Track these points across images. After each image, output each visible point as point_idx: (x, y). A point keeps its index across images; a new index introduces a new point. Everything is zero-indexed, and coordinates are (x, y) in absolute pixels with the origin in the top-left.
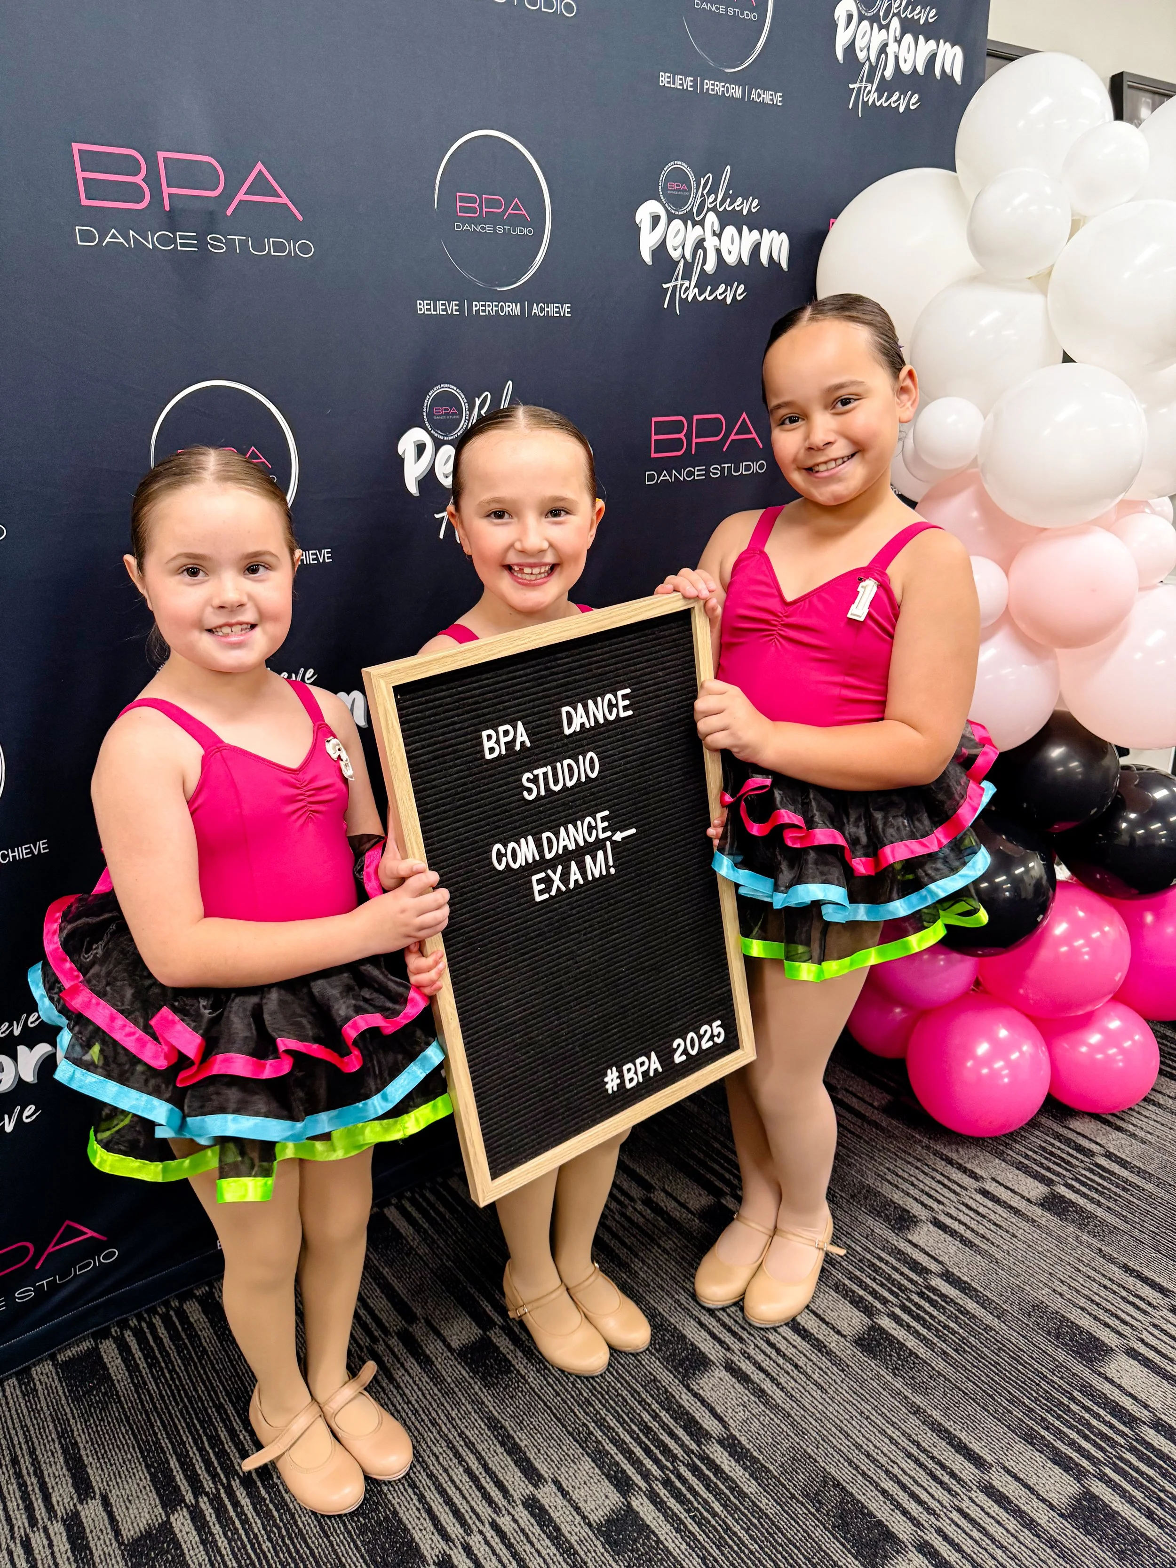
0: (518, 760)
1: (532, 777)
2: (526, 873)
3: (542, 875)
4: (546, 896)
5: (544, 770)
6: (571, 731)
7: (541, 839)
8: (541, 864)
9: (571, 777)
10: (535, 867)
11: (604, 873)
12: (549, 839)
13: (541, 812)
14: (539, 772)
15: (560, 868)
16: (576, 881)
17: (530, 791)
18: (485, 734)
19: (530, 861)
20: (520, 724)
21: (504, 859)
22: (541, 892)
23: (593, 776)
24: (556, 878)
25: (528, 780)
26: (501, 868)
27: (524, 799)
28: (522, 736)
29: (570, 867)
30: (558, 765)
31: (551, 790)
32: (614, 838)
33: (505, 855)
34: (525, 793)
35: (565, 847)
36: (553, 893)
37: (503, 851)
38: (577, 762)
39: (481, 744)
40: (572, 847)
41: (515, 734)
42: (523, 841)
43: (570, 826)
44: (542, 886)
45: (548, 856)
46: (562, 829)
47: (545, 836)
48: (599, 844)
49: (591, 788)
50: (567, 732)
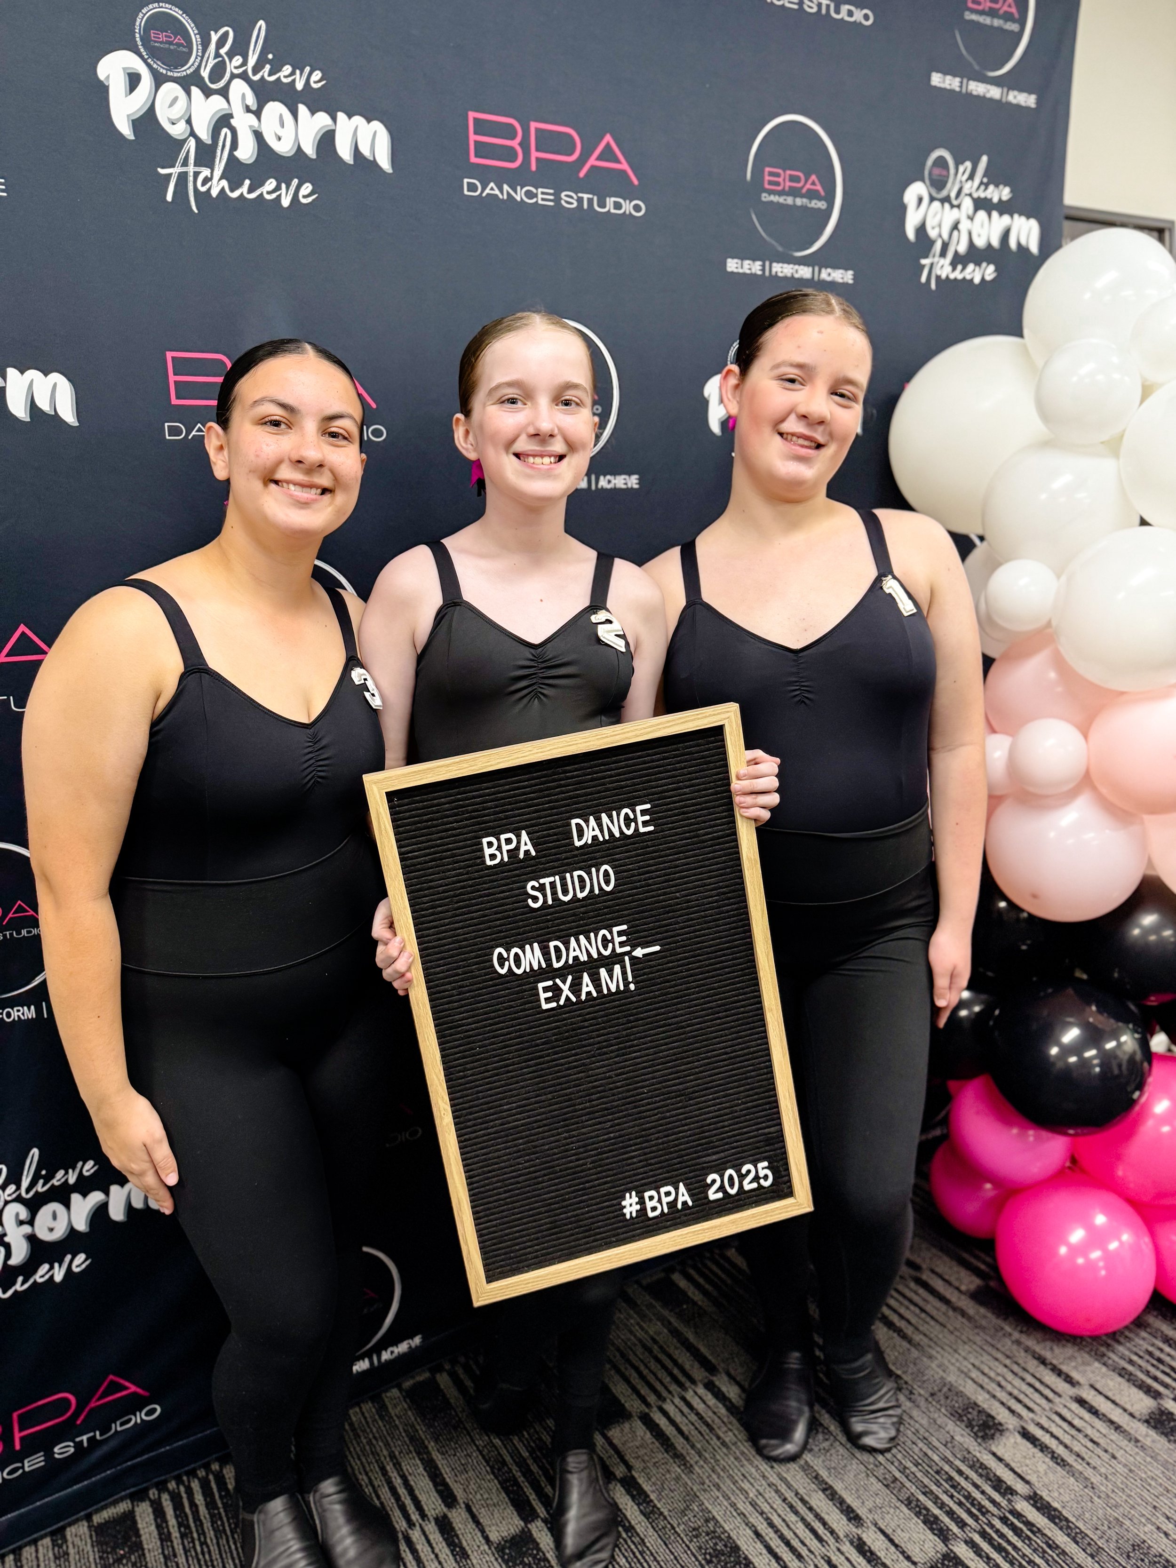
0: (522, 868)
1: (537, 885)
2: (532, 979)
3: (550, 983)
4: (554, 1005)
5: (551, 879)
6: (582, 843)
7: (548, 947)
8: (547, 972)
9: (582, 888)
10: (541, 974)
11: (622, 988)
12: (557, 948)
13: (548, 921)
14: (546, 881)
15: (570, 978)
16: (589, 993)
17: (535, 899)
18: (485, 841)
19: (536, 967)
20: (524, 833)
21: (507, 963)
22: (548, 1000)
23: (609, 889)
24: (565, 988)
25: (533, 888)
26: (503, 971)
27: (528, 906)
28: (526, 845)
29: (581, 977)
30: (568, 875)
31: (560, 900)
32: (634, 954)
33: (508, 959)
34: (530, 901)
35: (576, 958)
36: (562, 1002)
37: (505, 955)
38: (589, 874)
39: (482, 850)
40: (584, 958)
41: (519, 842)
42: (528, 947)
43: (582, 937)
44: (550, 994)
45: (556, 965)
46: (572, 939)
47: (552, 944)
48: (615, 958)
49: (605, 901)
50: (578, 844)
